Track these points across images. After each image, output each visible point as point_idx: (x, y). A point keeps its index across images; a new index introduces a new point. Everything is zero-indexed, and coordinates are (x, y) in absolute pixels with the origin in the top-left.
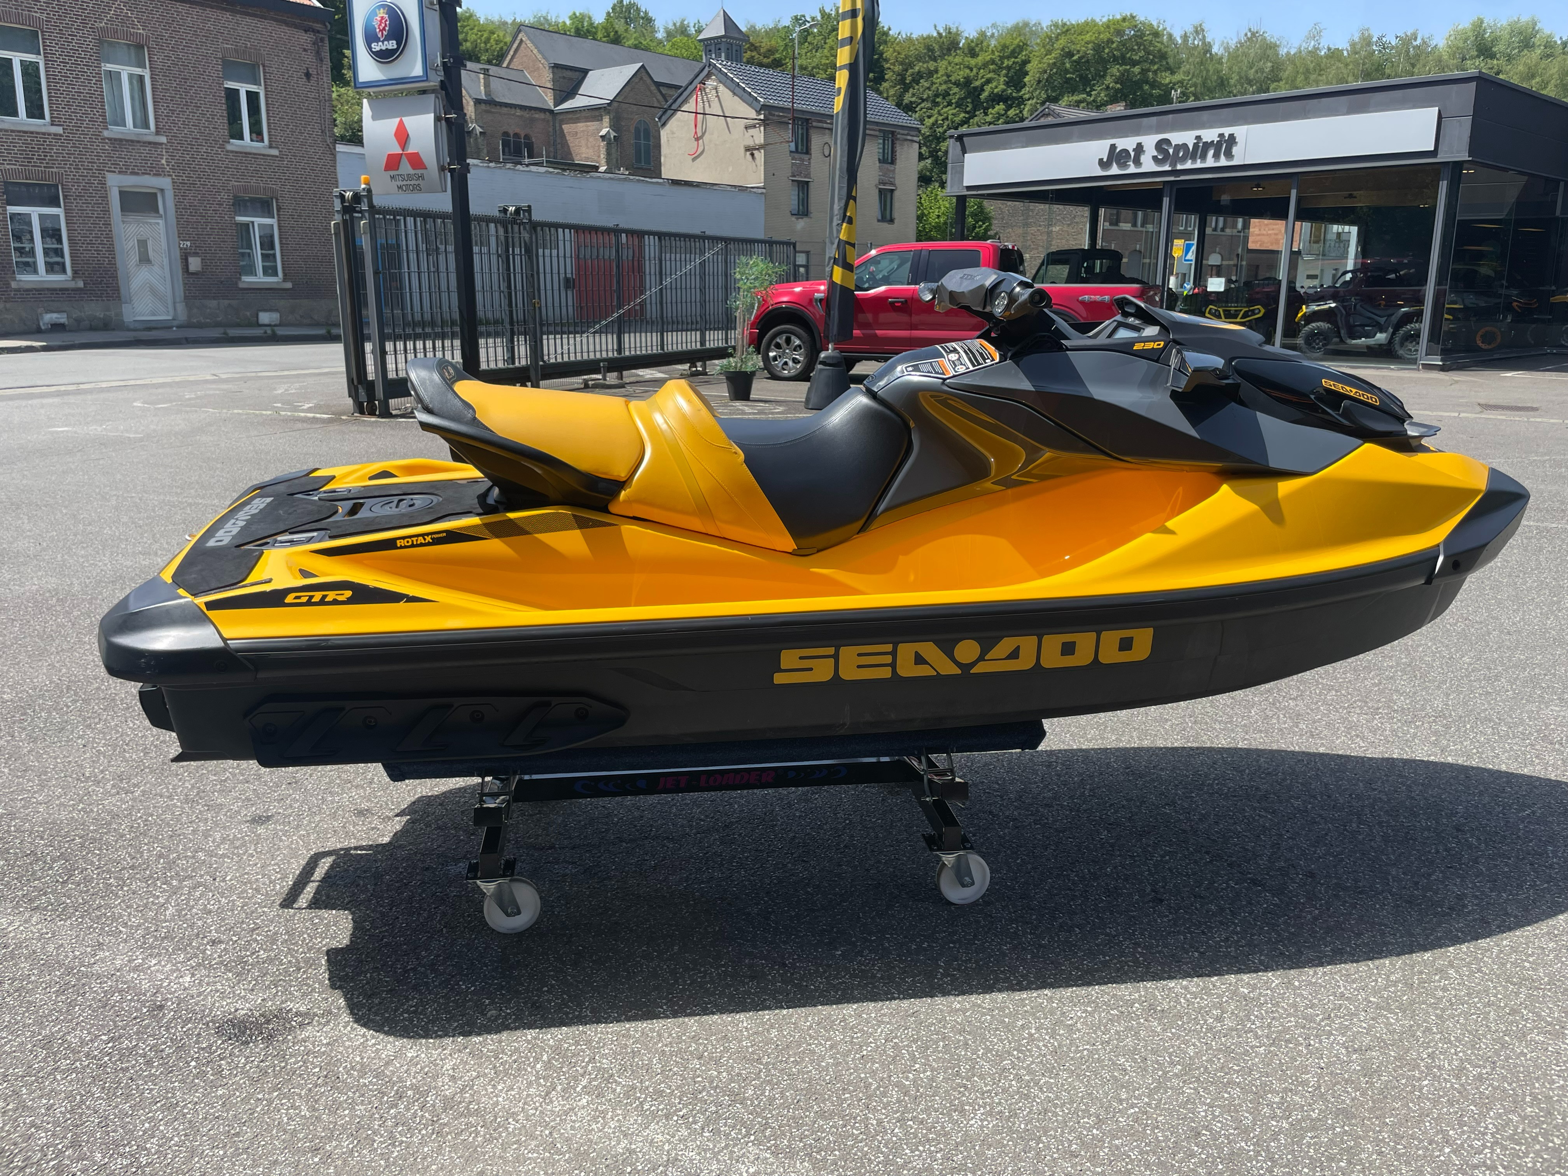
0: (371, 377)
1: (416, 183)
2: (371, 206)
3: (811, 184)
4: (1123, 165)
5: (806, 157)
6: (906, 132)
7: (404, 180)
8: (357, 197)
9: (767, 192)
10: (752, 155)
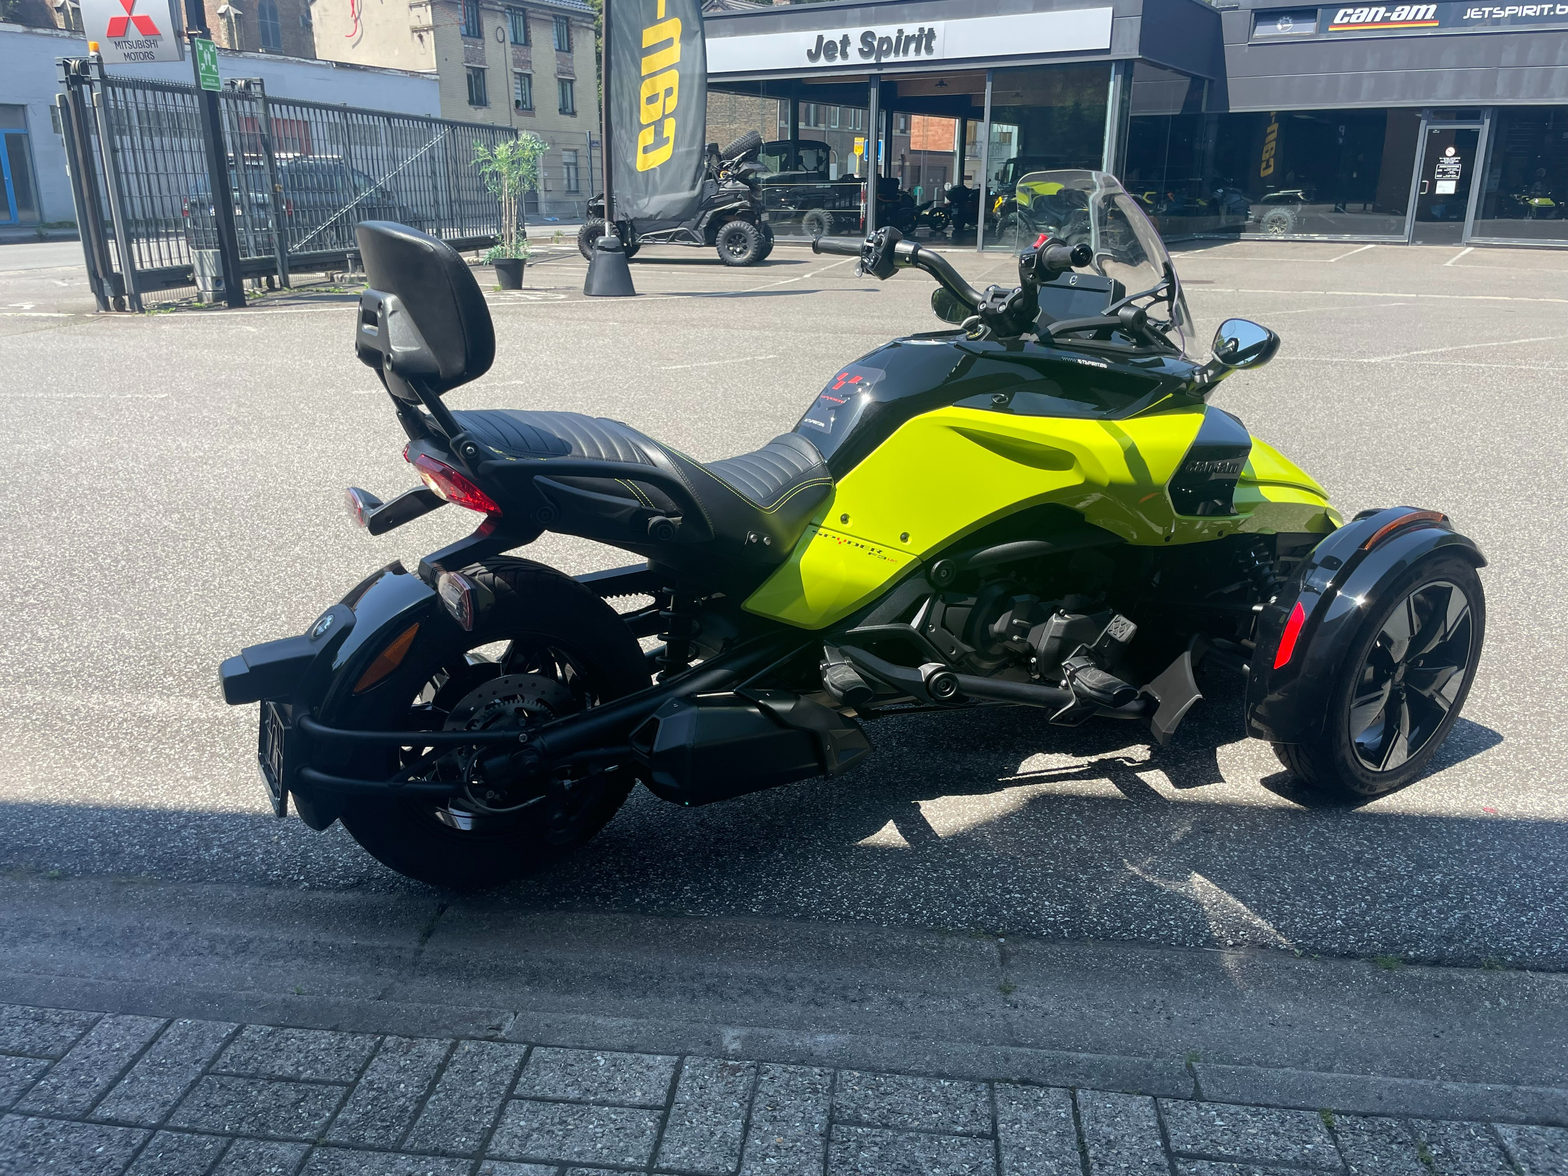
0: (116, 269)
1: (148, 50)
2: (103, 76)
3: (487, 72)
4: (830, 57)
5: (479, 41)
6: (580, 18)
7: (132, 47)
8: (84, 66)
9: (440, 79)
10: (421, 37)
